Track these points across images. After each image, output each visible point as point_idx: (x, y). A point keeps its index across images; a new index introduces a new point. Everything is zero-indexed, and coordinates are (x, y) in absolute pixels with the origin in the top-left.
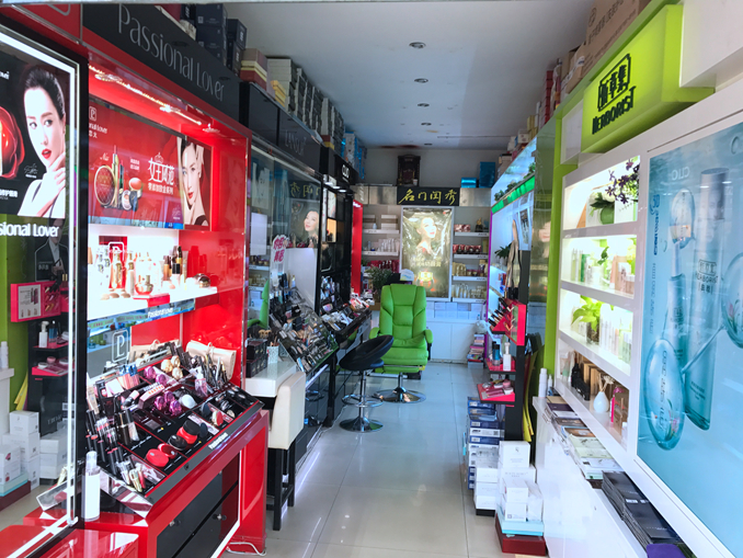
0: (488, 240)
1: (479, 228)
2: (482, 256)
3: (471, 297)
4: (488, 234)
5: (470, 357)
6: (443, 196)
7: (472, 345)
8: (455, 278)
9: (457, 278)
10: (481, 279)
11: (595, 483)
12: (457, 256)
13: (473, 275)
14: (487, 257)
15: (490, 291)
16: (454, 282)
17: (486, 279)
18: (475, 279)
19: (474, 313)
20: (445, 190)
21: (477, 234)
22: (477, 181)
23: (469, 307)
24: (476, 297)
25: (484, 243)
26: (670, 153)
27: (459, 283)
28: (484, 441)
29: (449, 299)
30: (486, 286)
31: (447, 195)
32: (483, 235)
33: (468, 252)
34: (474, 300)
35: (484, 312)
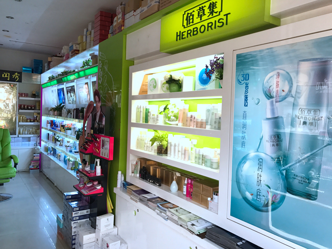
0: (40, 102)
1: (34, 96)
2: (37, 111)
3: (30, 134)
4: (39, 99)
5: (31, 167)
6: (11, 76)
7: (32, 160)
8: (20, 123)
9: (21, 123)
10: (36, 123)
11: (202, 236)
12: (20, 111)
13: (31, 122)
14: (39, 111)
15: (43, 130)
16: (19, 126)
17: (39, 123)
18: (32, 123)
19: (32, 143)
20: (12, 73)
21: (33, 99)
22: (33, 70)
23: (29, 139)
24: (33, 134)
25: (37, 104)
26: (261, 51)
27: (22, 126)
28: (81, 218)
29: (17, 136)
30: (39, 127)
31: (14, 76)
32: (36, 99)
33: (28, 109)
34: (32, 136)
35: (38, 142)
